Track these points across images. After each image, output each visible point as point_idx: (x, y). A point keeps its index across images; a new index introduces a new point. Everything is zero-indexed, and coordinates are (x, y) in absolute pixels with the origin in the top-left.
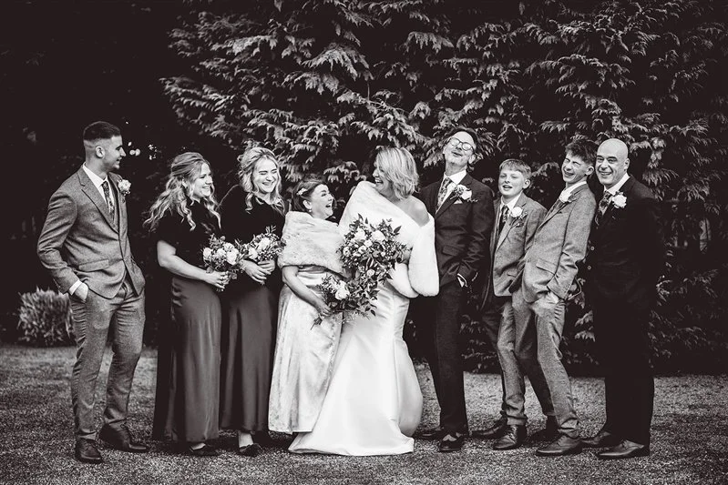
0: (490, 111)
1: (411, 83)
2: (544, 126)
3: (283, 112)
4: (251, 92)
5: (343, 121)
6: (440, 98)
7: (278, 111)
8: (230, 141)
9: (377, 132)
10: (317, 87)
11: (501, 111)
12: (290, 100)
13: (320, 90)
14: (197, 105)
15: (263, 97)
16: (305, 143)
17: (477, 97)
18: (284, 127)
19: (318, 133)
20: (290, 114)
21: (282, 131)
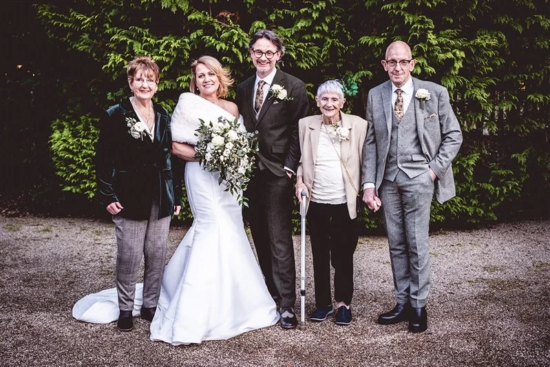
0: (317, 28)
1: (248, 6)
2: (364, 40)
3: (141, 29)
4: (112, 13)
5: (193, 36)
6: (274, 18)
7: (136, 28)
8: (94, 55)
9: (224, 46)
10: (171, 7)
11: (326, 28)
12: (146, 19)
13: (174, 10)
14: (65, 26)
15: (122, 17)
16: (161, 55)
17: (307, 16)
18: (141, 42)
19: (172, 46)
20: (147, 30)
21: (140, 45)
